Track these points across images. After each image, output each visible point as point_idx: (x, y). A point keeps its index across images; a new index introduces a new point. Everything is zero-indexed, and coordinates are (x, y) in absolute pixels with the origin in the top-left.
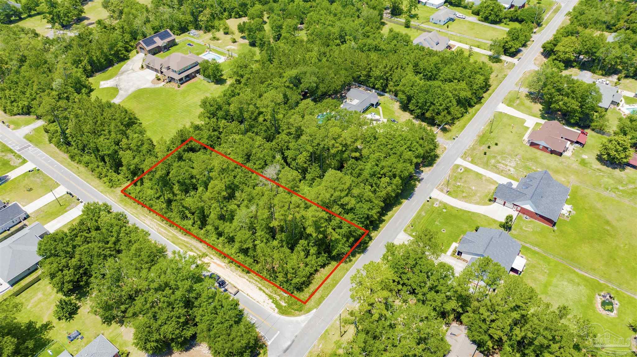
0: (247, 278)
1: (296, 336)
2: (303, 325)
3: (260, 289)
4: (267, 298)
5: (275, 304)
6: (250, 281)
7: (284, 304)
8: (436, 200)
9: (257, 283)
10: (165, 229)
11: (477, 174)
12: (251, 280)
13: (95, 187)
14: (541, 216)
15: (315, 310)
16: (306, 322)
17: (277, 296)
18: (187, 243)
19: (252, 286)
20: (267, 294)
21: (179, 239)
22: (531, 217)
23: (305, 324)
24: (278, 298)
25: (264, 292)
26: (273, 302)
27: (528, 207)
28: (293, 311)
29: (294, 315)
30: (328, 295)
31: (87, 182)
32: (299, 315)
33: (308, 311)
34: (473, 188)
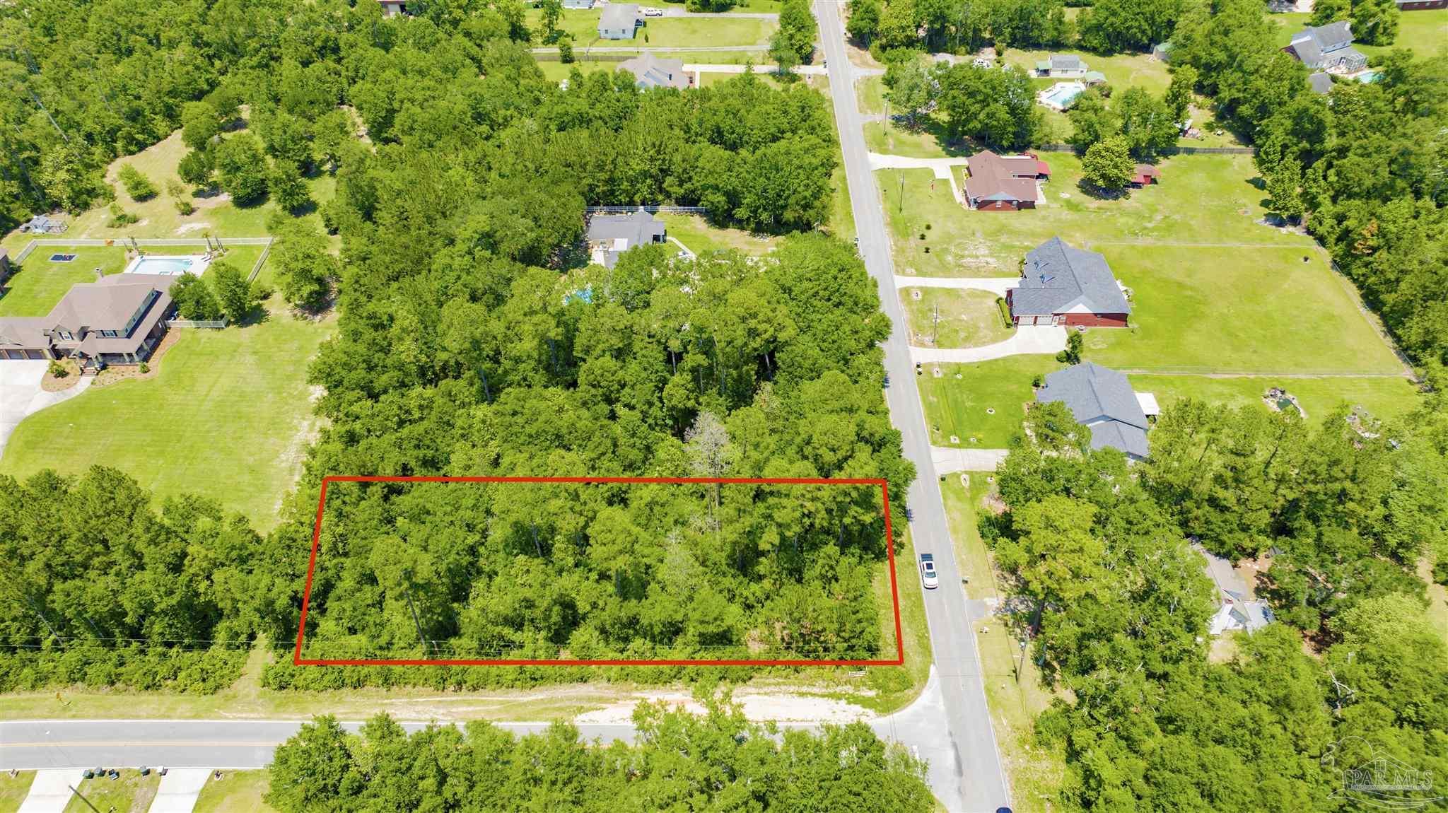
0: (753, 690)
1: (951, 734)
2: (941, 706)
3: (802, 695)
4: (833, 702)
5: (855, 703)
6: (766, 694)
7: (872, 693)
8: (931, 364)
9: (783, 688)
10: (470, 704)
11: (949, 292)
12: (765, 689)
13: (163, 717)
14: (1104, 316)
15: (933, 669)
16: (941, 697)
17: (845, 688)
18: (551, 700)
19: (783, 699)
20: (823, 696)
21: (525, 704)
22: (1087, 324)
23: (941, 703)
24: (850, 689)
25: (814, 695)
26: (849, 703)
27: (1080, 308)
28: (898, 694)
29: (909, 701)
30: (926, 627)
31: (122, 716)
32: (918, 694)
33: (925, 676)
34: (964, 317)
